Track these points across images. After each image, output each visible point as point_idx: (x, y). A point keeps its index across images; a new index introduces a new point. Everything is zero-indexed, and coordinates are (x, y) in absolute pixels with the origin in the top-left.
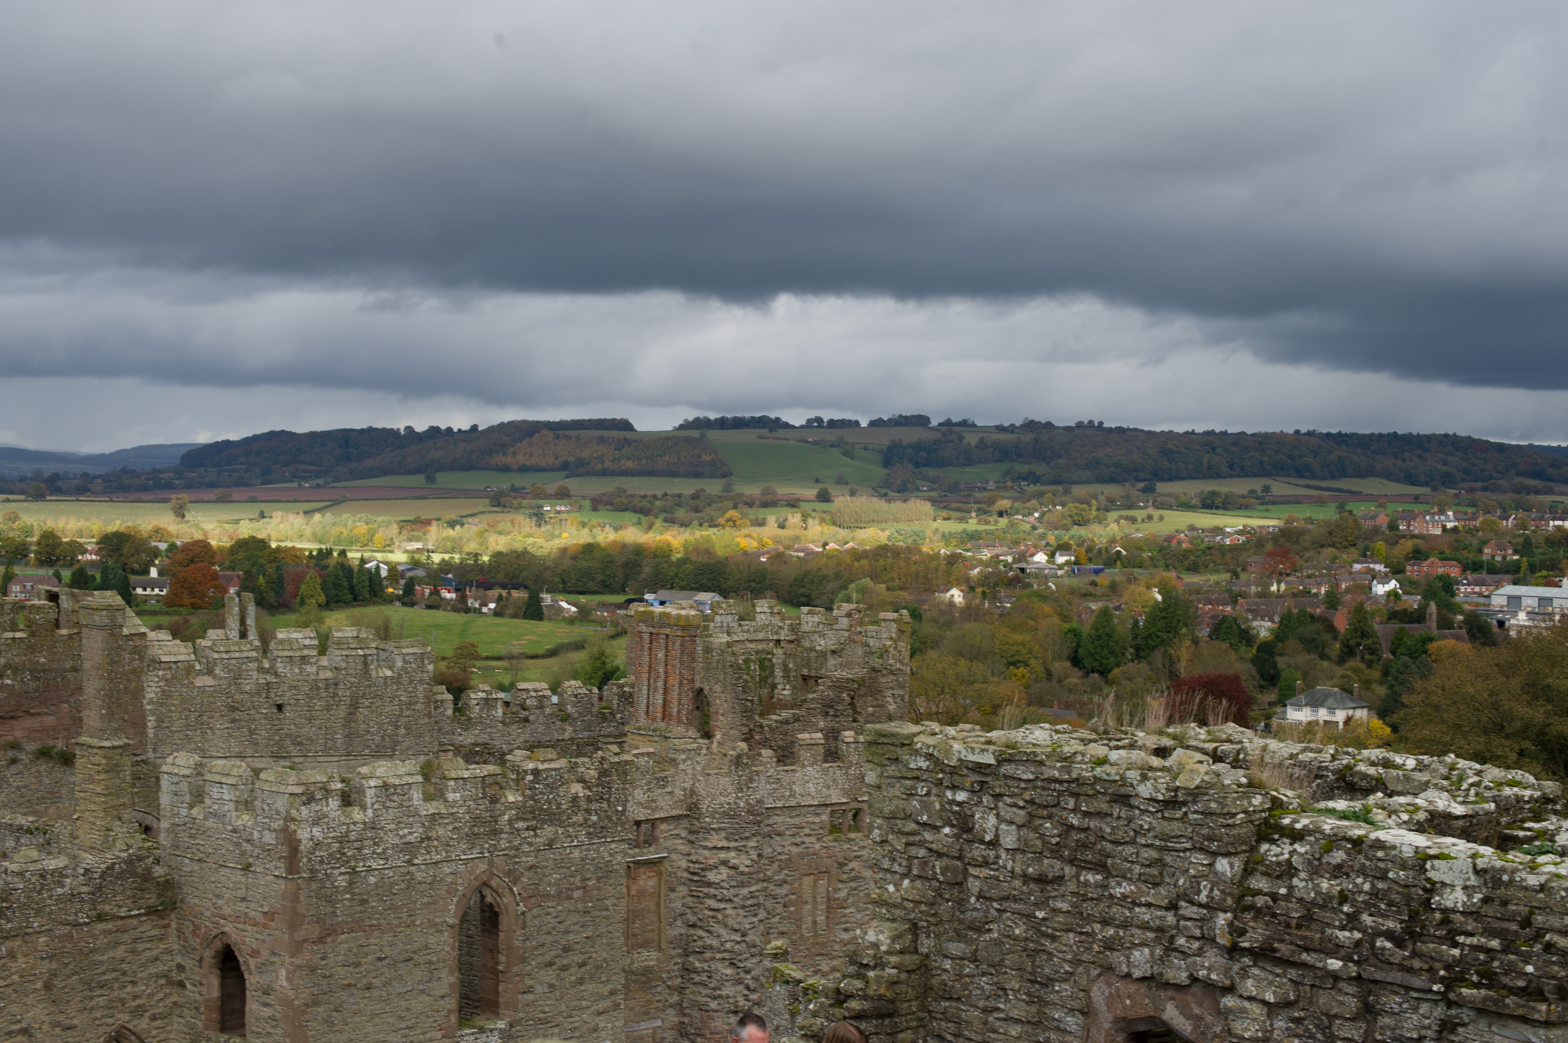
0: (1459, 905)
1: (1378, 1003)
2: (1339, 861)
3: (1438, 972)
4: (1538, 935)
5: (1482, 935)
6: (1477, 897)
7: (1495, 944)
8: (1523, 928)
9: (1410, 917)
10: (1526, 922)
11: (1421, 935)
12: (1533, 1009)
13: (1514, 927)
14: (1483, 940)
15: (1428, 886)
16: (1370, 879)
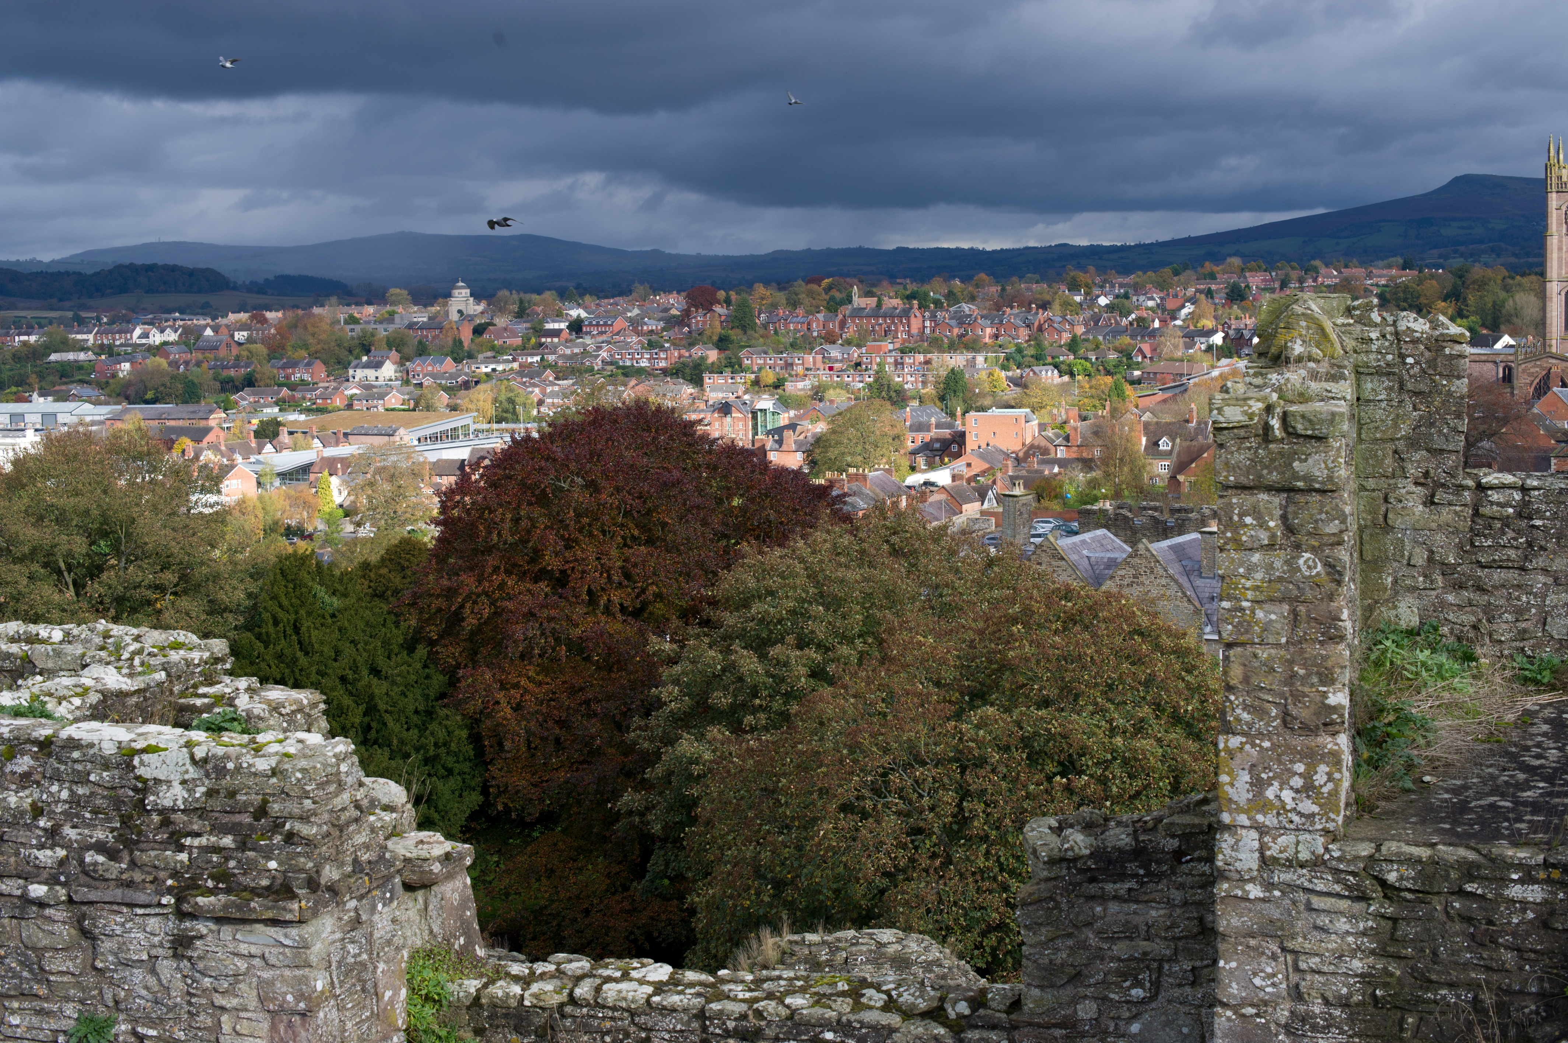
0: (180, 803)
1: (96, 927)
2: (26, 768)
3: (164, 882)
4: (277, 826)
5: (211, 833)
6: (200, 791)
7: (228, 841)
8: (257, 819)
9: (123, 823)
10: (261, 812)
11: (138, 842)
12: (284, 909)
13: (247, 819)
14: (213, 839)
15: (140, 785)
16: (67, 785)
